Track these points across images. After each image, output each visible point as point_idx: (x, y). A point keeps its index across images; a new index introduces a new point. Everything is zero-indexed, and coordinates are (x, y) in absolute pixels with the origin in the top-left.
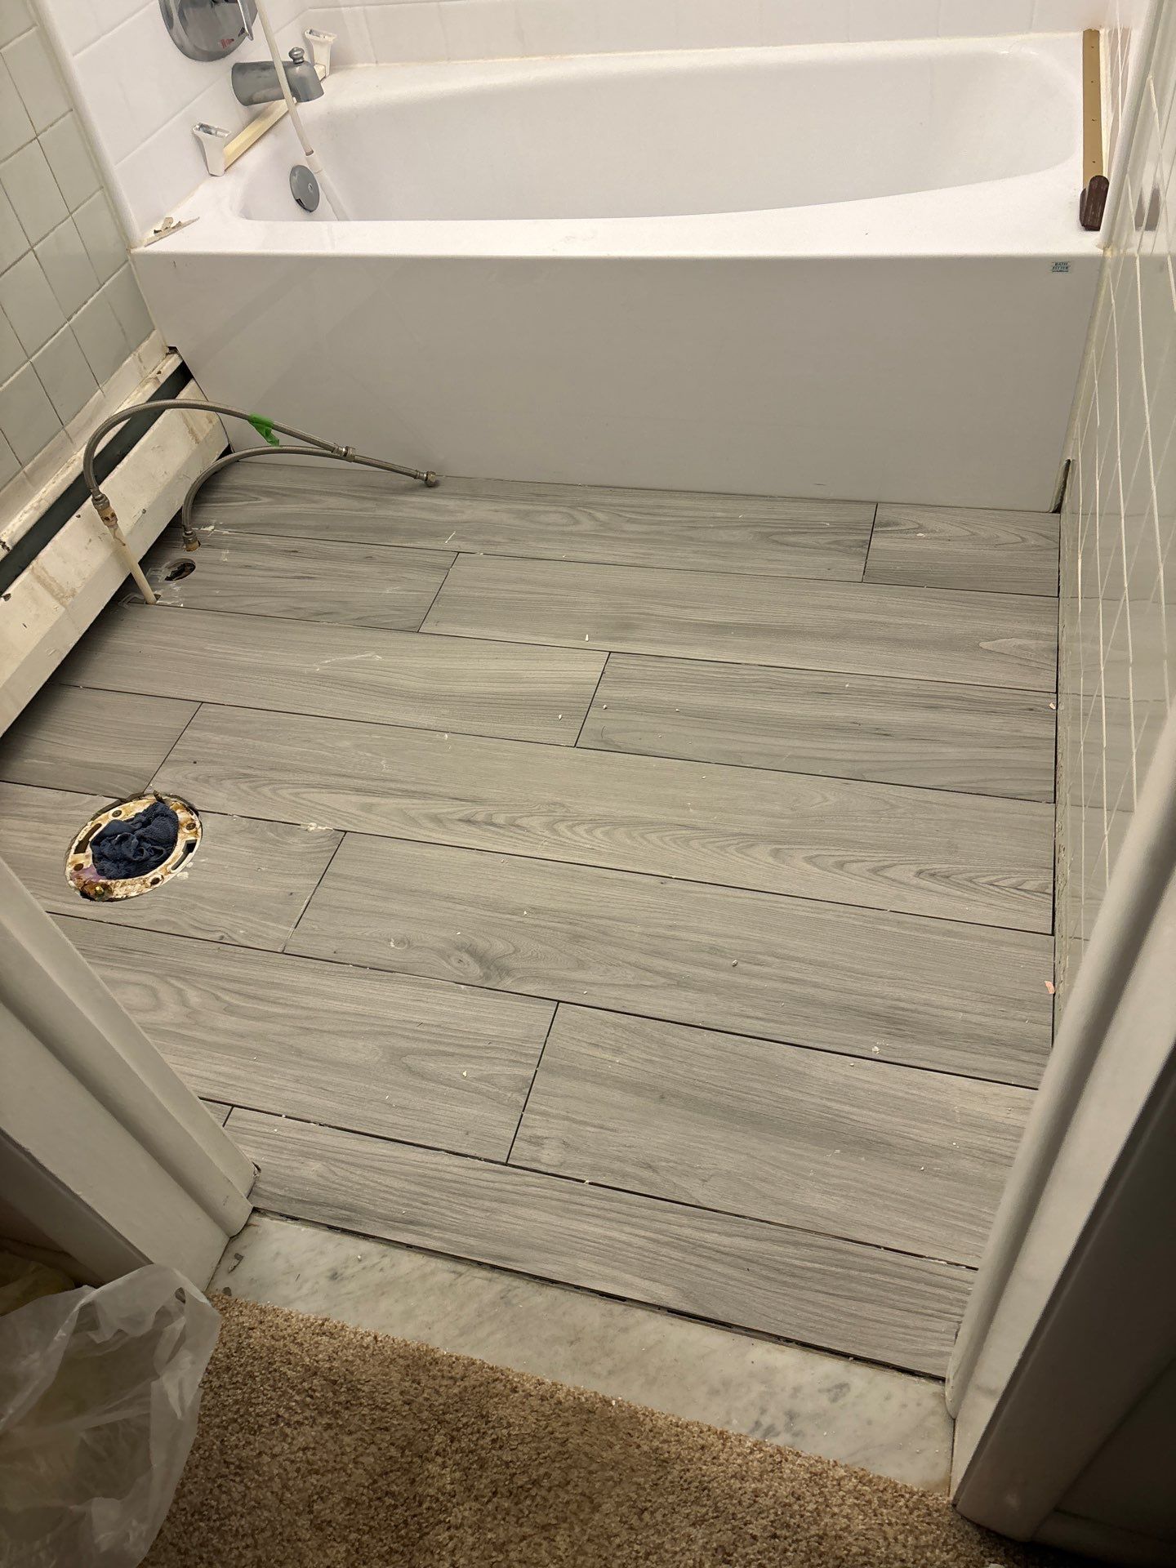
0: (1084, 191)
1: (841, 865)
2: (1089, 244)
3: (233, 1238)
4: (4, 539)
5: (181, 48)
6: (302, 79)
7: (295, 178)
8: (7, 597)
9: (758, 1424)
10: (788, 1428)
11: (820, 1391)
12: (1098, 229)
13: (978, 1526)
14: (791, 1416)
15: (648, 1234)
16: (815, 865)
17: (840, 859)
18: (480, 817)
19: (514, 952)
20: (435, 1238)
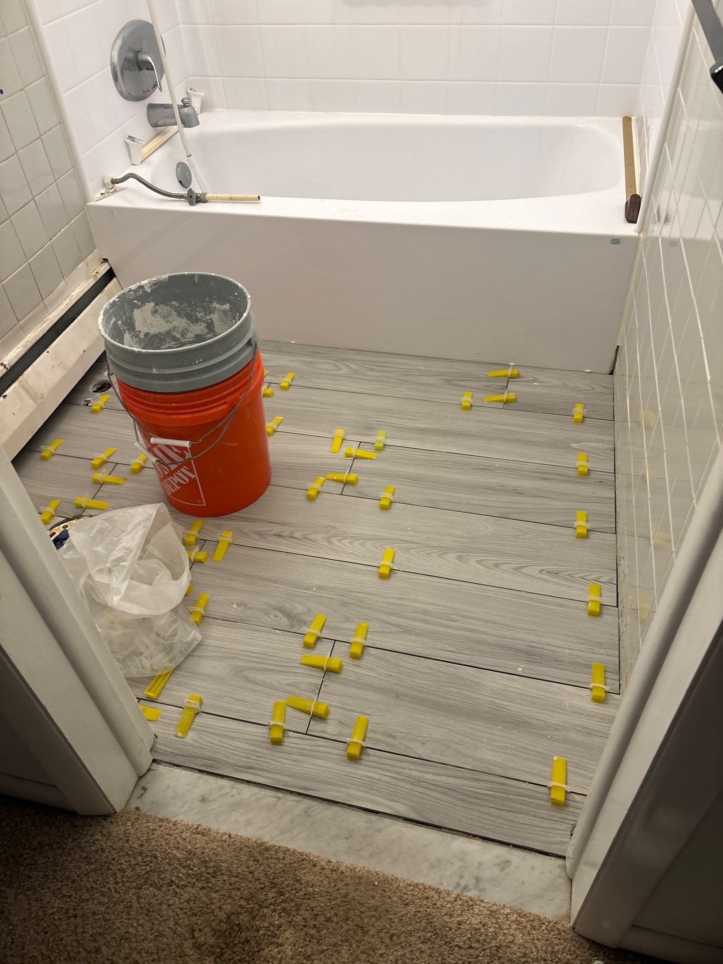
0: (627, 202)
1: (497, 565)
2: (630, 230)
3: (140, 778)
4: (5, 363)
5: (121, 93)
6: (188, 115)
7: (179, 169)
8: (5, 397)
9: (458, 884)
10: (476, 887)
11: (494, 865)
12: (635, 222)
13: (588, 940)
14: (478, 880)
15: (391, 775)
16: (482, 565)
17: (497, 562)
18: (286, 534)
19: (308, 612)
20: (264, 777)
